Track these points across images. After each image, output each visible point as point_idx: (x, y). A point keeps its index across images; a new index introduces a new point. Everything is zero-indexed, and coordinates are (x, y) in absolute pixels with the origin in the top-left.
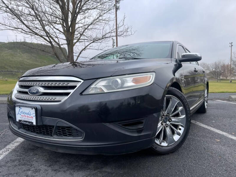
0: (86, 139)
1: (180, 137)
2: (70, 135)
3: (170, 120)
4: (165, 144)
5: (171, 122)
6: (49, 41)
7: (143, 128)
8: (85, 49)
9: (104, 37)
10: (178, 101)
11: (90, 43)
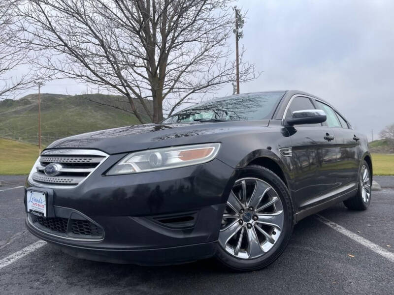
0: (107, 240)
1: (273, 245)
2: (89, 233)
3: (255, 218)
4: (243, 255)
5: (257, 221)
6: (126, 92)
7: (193, 226)
8: (179, 103)
9: (210, 83)
10: (268, 188)
11: (187, 94)
